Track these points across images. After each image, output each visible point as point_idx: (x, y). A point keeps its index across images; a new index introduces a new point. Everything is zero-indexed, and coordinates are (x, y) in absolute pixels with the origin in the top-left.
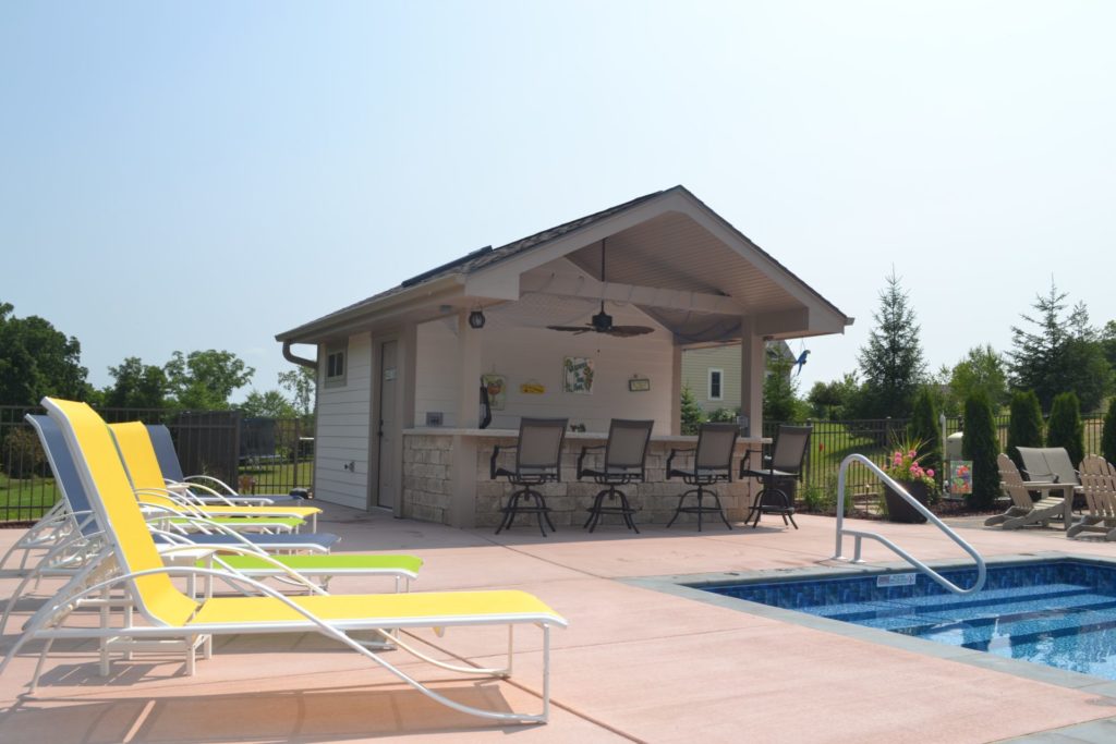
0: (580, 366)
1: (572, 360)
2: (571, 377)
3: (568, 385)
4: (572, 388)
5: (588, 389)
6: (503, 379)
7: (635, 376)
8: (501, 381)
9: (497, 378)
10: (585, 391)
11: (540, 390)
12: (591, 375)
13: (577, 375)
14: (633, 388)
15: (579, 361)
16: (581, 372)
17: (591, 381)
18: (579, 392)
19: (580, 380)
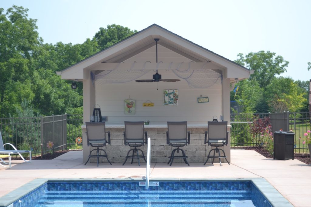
0: (171, 93)
1: (167, 91)
2: (167, 99)
3: (165, 102)
4: (168, 103)
5: (176, 103)
6: (134, 101)
7: (201, 96)
8: (133, 102)
9: (130, 101)
10: (174, 104)
11: (152, 105)
12: (177, 97)
13: (170, 97)
14: (199, 102)
15: (171, 91)
16: (172, 96)
17: (177, 100)
18: (172, 104)
19: (172, 99)
